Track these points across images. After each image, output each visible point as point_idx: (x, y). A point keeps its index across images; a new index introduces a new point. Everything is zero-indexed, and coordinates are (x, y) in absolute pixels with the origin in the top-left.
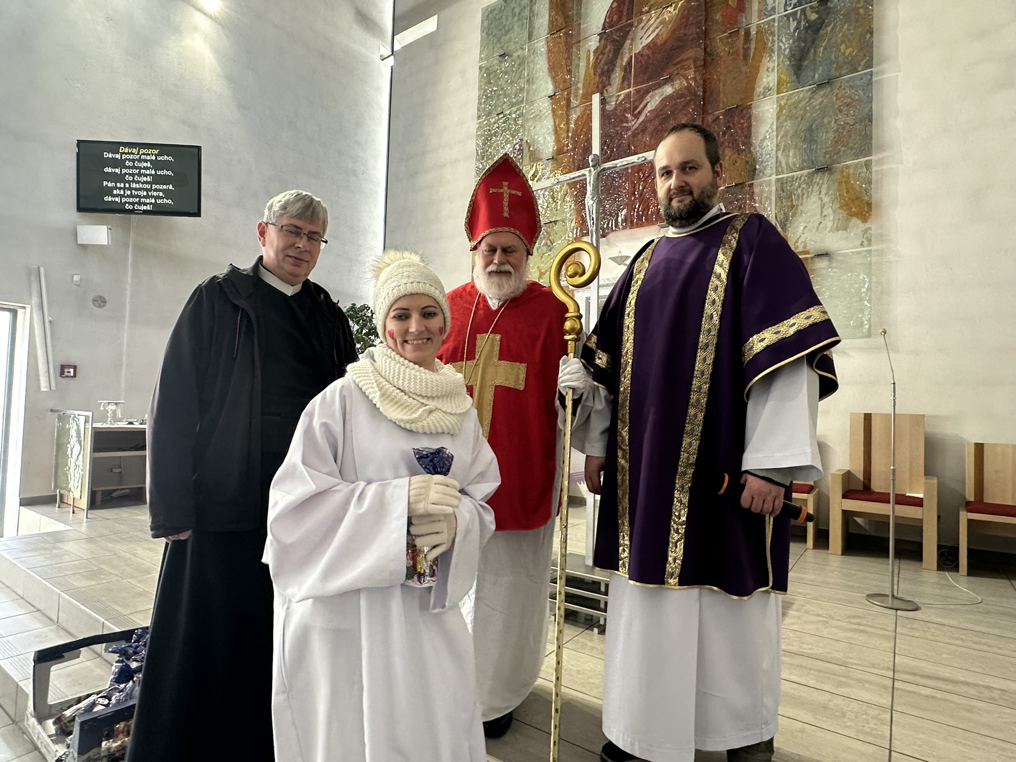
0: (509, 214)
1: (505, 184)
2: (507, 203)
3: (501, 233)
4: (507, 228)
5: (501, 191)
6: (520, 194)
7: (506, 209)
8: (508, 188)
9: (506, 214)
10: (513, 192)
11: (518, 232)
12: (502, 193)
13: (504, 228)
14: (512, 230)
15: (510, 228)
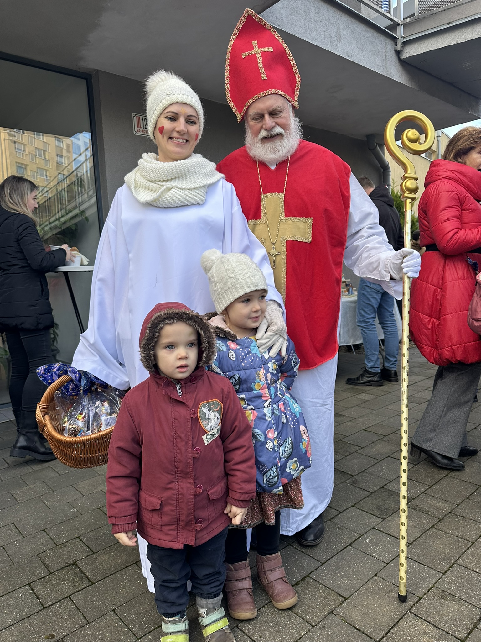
0: (267, 75)
4: (268, 91)
9: (264, 77)
13: (266, 92)
14: (274, 91)
15: (271, 90)
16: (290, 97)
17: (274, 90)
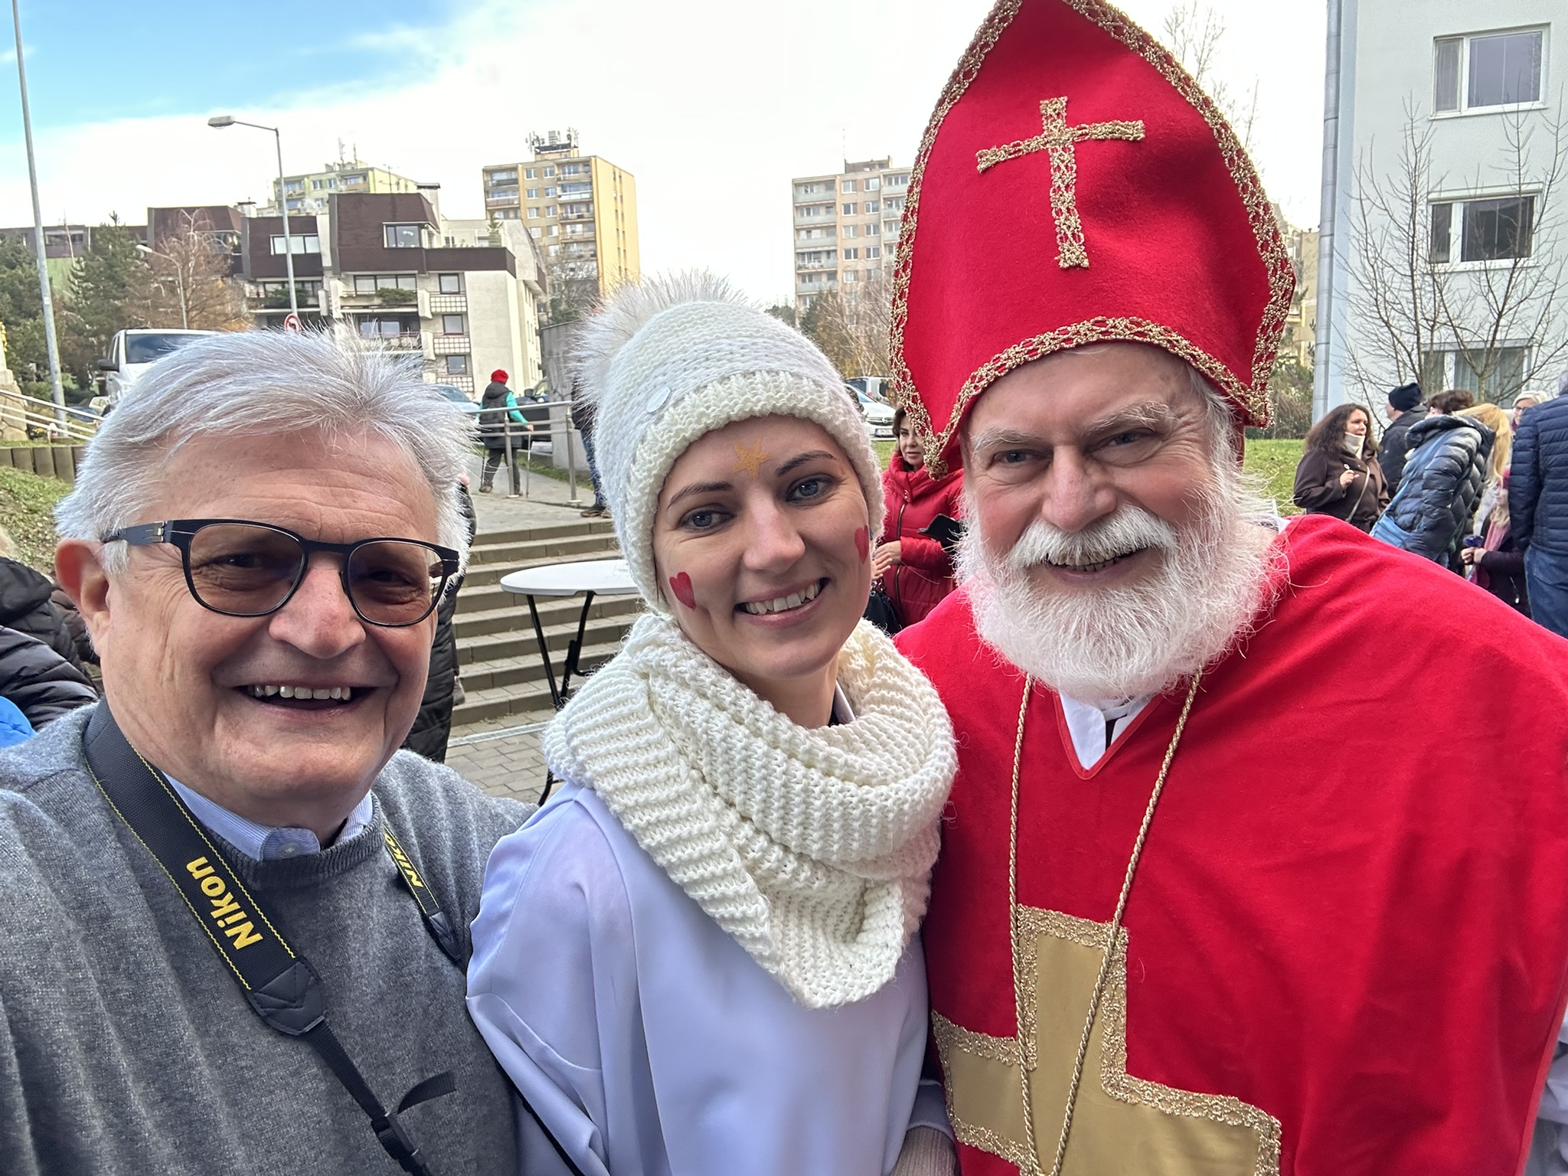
0: (1088, 247)
1: (1053, 106)
2: (1069, 196)
3: (1055, 362)
4: (1084, 326)
5: (1034, 144)
6: (1135, 130)
7: (1068, 221)
8: (1071, 121)
9: (1072, 254)
10: (1101, 130)
11: (1155, 332)
12: (1042, 156)
13: (1072, 329)
14: (1120, 327)
15: (1102, 323)
16: (1220, 367)
17: (1122, 322)
